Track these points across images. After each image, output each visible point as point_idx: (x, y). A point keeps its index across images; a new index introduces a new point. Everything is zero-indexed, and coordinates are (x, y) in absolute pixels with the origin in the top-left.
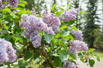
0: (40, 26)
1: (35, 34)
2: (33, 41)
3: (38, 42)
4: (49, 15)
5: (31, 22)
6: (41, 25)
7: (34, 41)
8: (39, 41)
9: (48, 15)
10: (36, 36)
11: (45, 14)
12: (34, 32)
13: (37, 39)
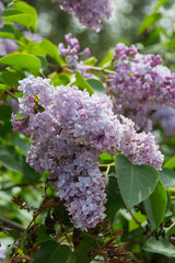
0: (101, 137)
1: (78, 172)
2: (71, 199)
3: (92, 207)
4: (139, 65)
5: (63, 119)
6: (107, 134)
7: (75, 200)
8: (98, 203)
9: (133, 64)
10: (83, 182)
11: (119, 62)
12: (75, 163)
13: (89, 192)
